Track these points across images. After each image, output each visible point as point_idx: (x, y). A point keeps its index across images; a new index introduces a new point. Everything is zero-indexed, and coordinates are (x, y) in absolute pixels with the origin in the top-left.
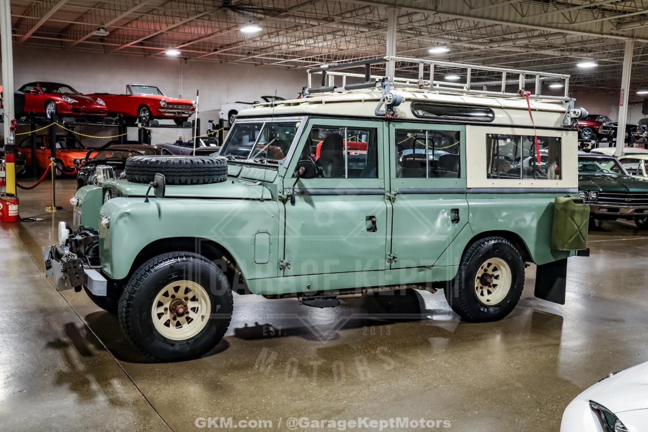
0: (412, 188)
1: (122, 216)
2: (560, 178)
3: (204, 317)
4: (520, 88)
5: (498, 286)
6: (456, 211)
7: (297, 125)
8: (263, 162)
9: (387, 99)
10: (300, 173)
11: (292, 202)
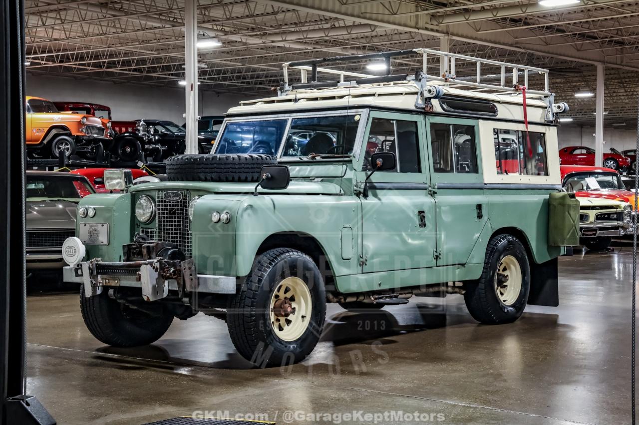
0: (446, 182)
1: (246, 209)
2: (547, 174)
3: (305, 317)
4: (515, 82)
5: (508, 287)
6: (479, 207)
7: (357, 118)
8: (315, 159)
9: (430, 91)
10: (379, 165)
11: (366, 196)
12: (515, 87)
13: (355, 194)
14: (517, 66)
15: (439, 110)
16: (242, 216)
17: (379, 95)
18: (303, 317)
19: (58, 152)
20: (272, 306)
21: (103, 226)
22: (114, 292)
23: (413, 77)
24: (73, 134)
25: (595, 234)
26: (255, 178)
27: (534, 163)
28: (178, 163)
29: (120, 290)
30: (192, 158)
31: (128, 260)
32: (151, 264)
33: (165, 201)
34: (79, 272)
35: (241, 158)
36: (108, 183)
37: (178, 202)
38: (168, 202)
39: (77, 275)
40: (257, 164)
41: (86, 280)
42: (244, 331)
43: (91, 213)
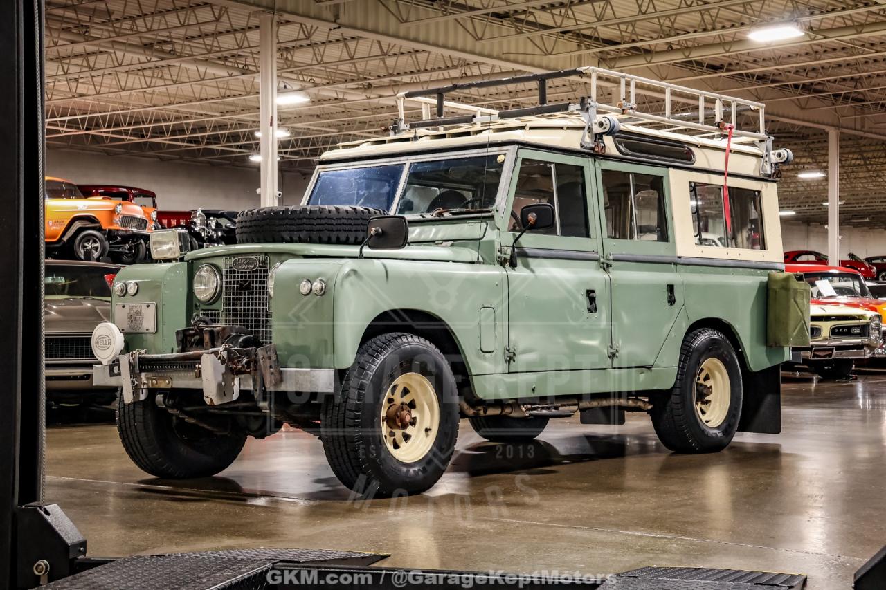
0: (624, 252)
1: (348, 275)
2: (764, 248)
3: (430, 430)
4: (718, 119)
5: (712, 403)
6: (671, 288)
7: (500, 159)
8: (443, 215)
9: (601, 124)
10: (531, 222)
11: (513, 265)
12: (718, 126)
13: (498, 262)
14: (722, 98)
15: (614, 152)
16: (342, 284)
17: (531, 128)
18: (427, 430)
19: (83, 252)
20: (383, 414)
21: (148, 306)
22: (164, 398)
23: (578, 106)
24: (104, 228)
25: (830, 356)
26: (360, 239)
27: (745, 234)
28: (253, 219)
29: (172, 393)
30: (272, 211)
31: (183, 350)
32: (216, 353)
33: (235, 271)
34: (116, 370)
35: (341, 210)
36: (156, 248)
37: (253, 272)
38: (238, 272)
39: (112, 374)
40: (362, 219)
41: (125, 381)
42: (346, 445)
43: (132, 289)
